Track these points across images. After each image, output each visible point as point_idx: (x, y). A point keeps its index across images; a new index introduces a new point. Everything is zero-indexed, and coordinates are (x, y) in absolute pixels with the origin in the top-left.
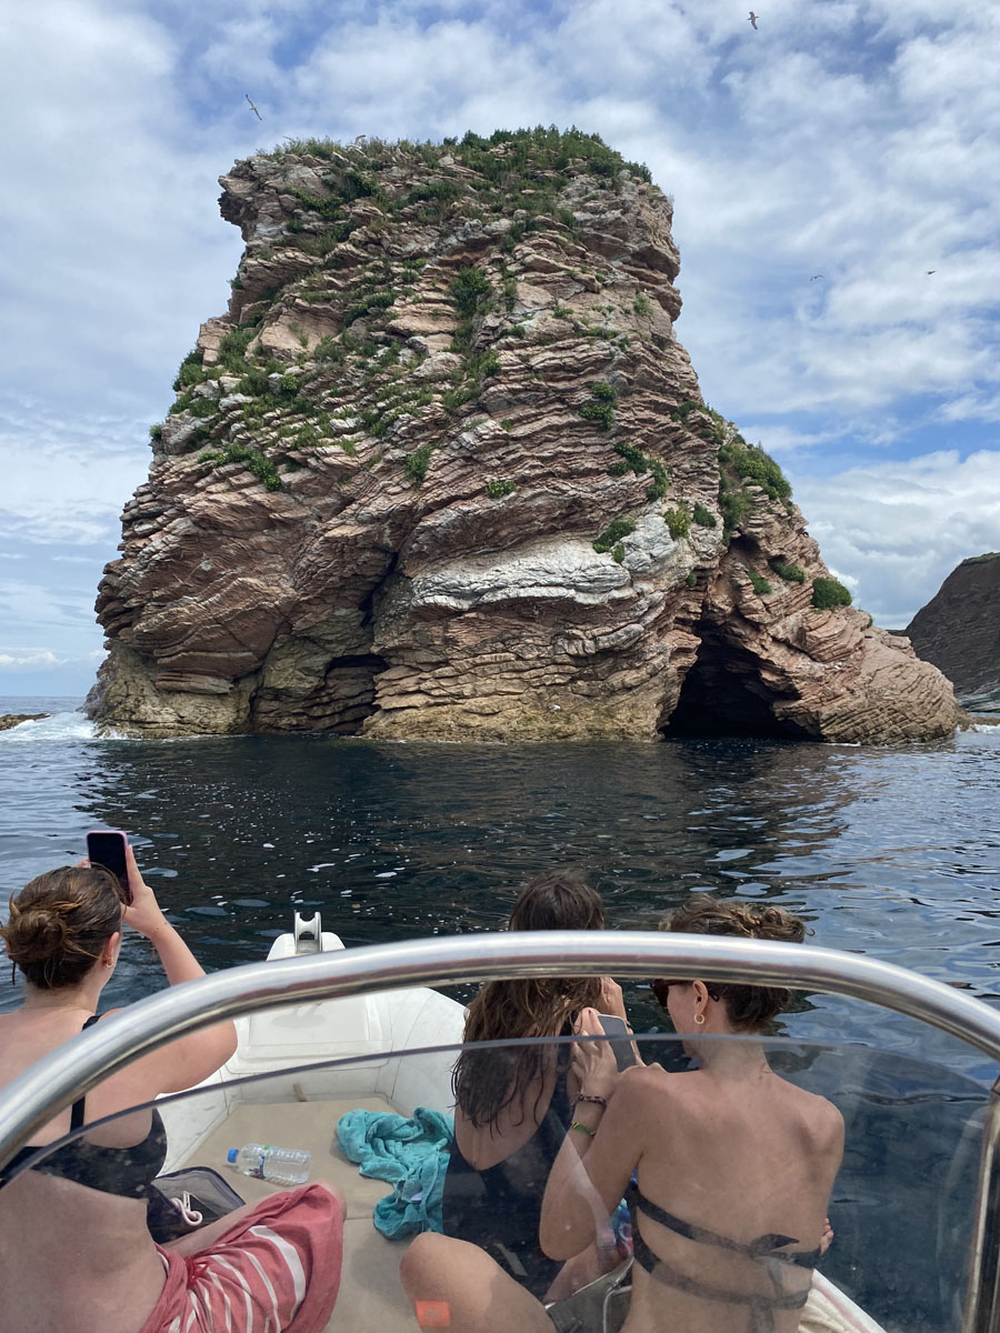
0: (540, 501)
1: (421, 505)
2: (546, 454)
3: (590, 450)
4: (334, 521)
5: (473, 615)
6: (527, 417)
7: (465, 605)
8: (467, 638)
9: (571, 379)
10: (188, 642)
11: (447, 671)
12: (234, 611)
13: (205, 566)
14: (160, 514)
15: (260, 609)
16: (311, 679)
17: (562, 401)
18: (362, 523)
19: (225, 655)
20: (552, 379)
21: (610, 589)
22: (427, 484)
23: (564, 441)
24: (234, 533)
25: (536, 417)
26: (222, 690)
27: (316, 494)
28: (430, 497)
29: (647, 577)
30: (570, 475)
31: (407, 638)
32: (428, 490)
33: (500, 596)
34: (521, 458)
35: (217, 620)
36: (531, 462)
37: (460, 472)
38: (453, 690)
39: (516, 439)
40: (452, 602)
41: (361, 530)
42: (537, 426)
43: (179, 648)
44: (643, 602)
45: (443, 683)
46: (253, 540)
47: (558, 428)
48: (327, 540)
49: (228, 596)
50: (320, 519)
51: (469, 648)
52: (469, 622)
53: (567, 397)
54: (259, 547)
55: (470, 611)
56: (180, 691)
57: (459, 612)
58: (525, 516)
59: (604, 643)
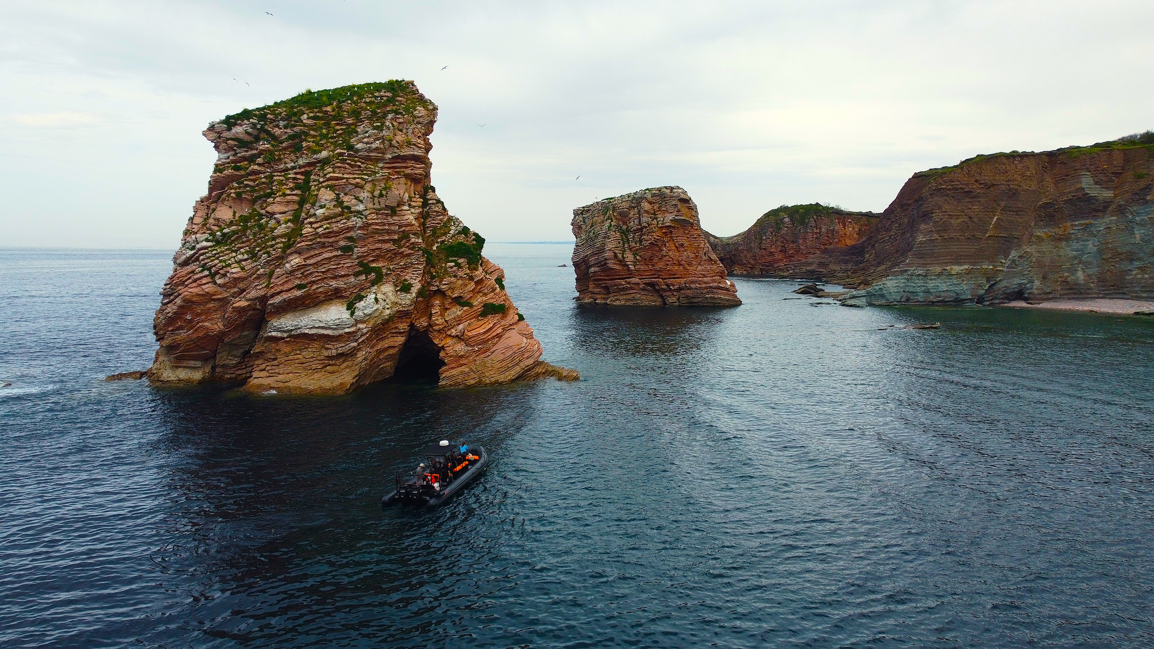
0: (320, 290)
1: (269, 294)
2: (323, 270)
3: (345, 266)
4: (238, 299)
5: (288, 339)
6: (316, 254)
7: (285, 335)
8: (286, 349)
9: (337, 236)
10: (181, 349)
11: (275, 362)
12: (198, 337)
13: (189, 317)
14: (171, 295)
15: (209, 336)
16: (236, 359)
17: (332, 246)
18: (248, 300)
19: (197, 353)
20: (327, 237)
21: (345, 328)
22: (272, 285)
23: (332, 263)
24: (200, 304)
25: (320, 254)
26: (198, 366)
27: (231, 287)
28: (272, 291)
29: (362, 322)
30: (335, 278)
31: (263, 348)
32: (272, 288)
33: (299, 332)
34: (311, 273)
35: (192, 341)
36: (316, 274)
37: (285, 280)
38: (277, 371)
39: (310, 265)
40: (279, 335)
41: (247, 303)
42: (319, 258)
43: (178, 351)
44: (359, 333)
45: (273, 367)
46: (207, 306)
47: (330, 258)
48: (233, 308)
49: (196, 330)
50: (233, 297)
51: (285, 353)
52: (286, 342)
53: (335, 245)
54: (210, 309)
55: (287, 338)
56: (180, 367)
57: (283, 338)
58: (315, 296)
59: (340, 351)
